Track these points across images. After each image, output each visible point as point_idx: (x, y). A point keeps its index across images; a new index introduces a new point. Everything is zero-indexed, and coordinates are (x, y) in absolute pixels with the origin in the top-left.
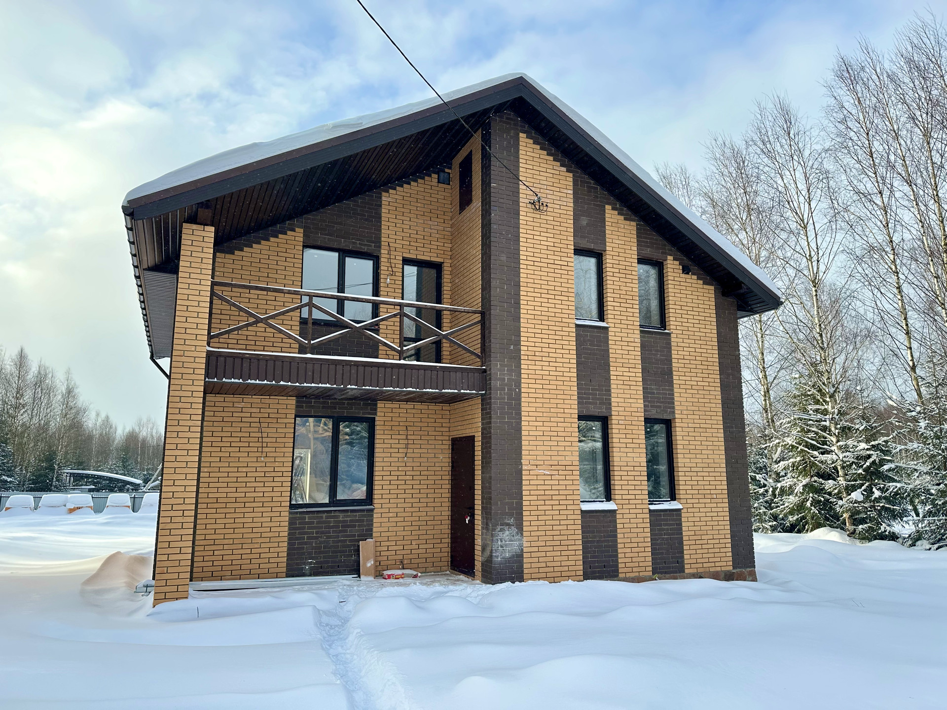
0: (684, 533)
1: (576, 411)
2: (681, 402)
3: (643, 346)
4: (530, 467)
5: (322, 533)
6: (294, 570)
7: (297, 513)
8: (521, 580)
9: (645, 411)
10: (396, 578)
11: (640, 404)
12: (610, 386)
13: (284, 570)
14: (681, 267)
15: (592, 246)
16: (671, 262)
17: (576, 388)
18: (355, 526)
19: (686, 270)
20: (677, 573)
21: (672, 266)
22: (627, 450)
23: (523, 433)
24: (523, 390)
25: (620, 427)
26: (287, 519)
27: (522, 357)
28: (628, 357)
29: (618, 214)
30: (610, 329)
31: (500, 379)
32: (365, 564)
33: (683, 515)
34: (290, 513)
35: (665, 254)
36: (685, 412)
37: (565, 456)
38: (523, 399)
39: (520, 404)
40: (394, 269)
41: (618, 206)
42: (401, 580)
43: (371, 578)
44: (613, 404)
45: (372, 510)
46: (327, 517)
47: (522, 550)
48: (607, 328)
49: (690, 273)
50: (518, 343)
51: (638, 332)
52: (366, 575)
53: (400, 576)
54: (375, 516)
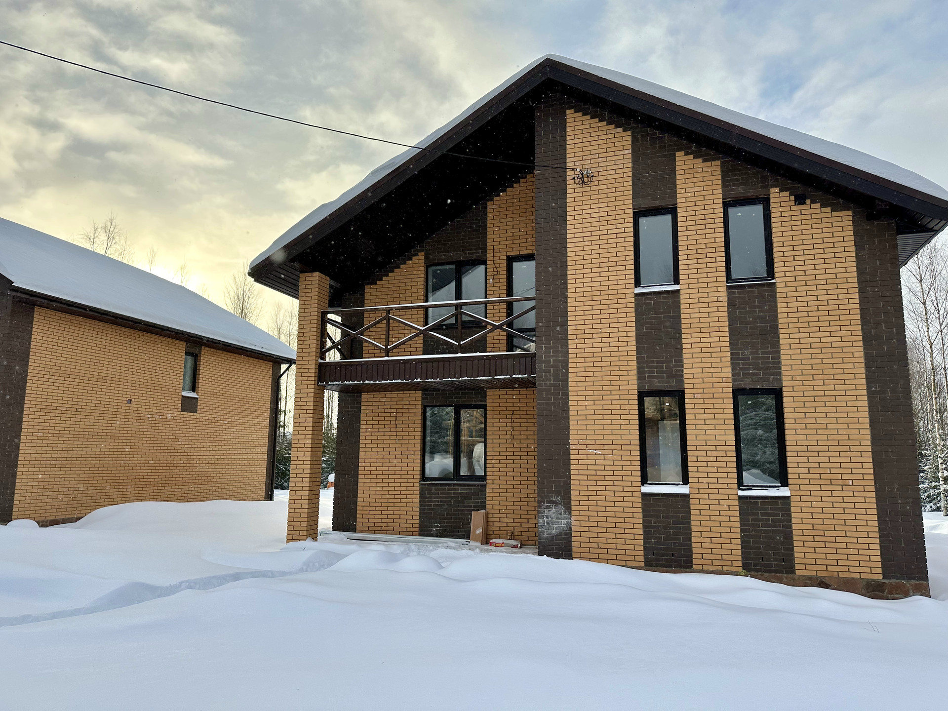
0: (794, 526)
1: (636, 387)
2: (791, 365)
3: (731, 304)
4: (578, 447)
5: (445, 502)
6: (424, 531)
7: (425, 484)
8: (570, 557)
9: (734, 380)
10: (496, 546)
11: (727, 372)
12: (682, 356)
13: (417, 530)
14: (792, 198)
15: (658, 203)
16: (778, 195)
17: (635, 363)
18: (471, 498)
19: (800, 200)
20: (781, 572)
21: (779, 199)
22: (706, 427)
23: (571, 413)
24: (570, 370)
25: (695, 401)
26: (418, 489)
27: (570, 337)
28: (709, 320)
29: (694, 158)
30: (682, 292)
31: (545, 362)
32: (475, 530)
33: (792, 504)
34: (421, 485)
35: (769, 187)
36: (798, 378)
37: (621, 435)
38: (570, 379)
39: (567, 385)
40: (499, 269)
41: (693, 148)
42: (500, 548)
43: (479, 544)
44: (686, 376)
45: (485, 486)
46: (449, 489)
47: (570, 528)
48: (678, 291)
49: (808, 201)
50: (565, 324)
51: (725, 289)
52: (475, 540)
53: (500, 545)
54: (488, 490)
